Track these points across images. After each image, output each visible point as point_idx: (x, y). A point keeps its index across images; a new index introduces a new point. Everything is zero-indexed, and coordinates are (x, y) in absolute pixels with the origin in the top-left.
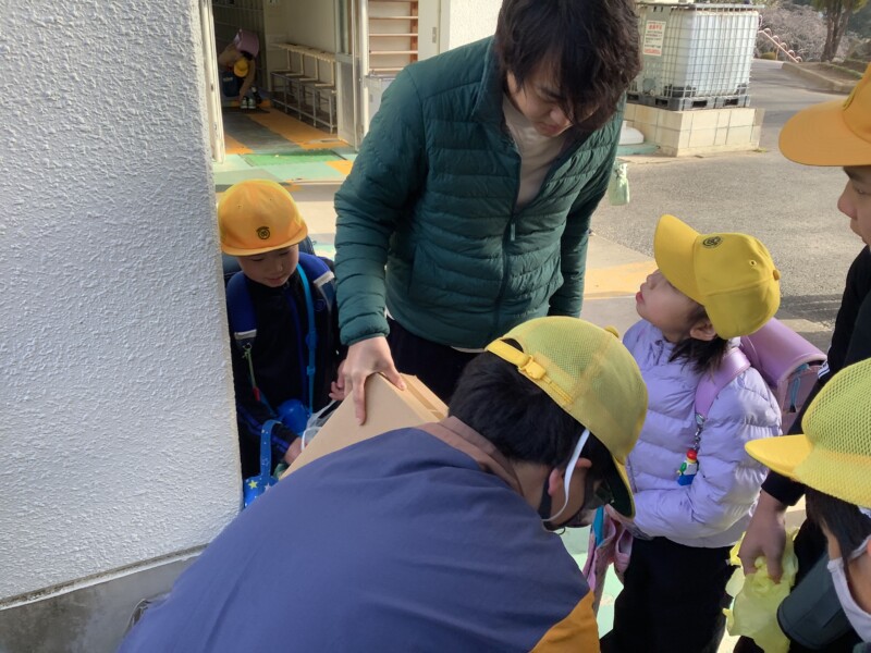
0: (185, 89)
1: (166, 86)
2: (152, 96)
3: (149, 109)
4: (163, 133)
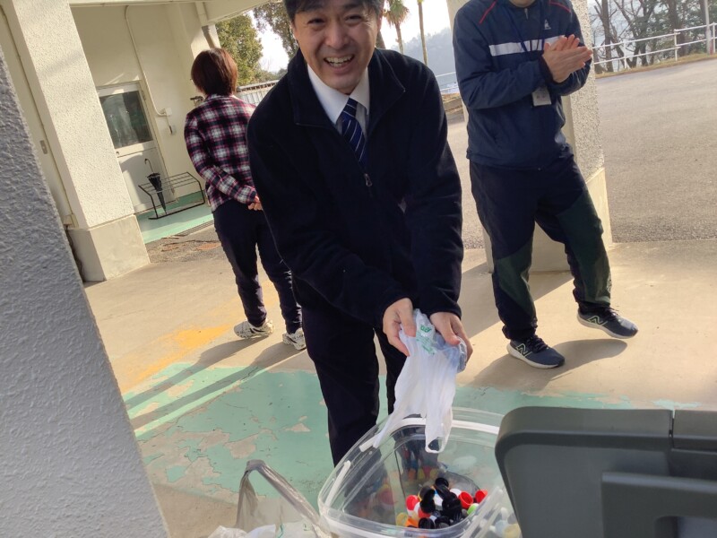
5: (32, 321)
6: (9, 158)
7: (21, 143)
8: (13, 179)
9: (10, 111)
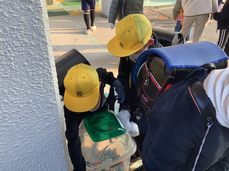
0: (35, 23)
1: (22, 22)
2: (13, 29)
3: (11, 37)
4: (22, 51)
5: (37, 145)
6: (40, 87)
7: (49, 81)
8: (41, 96)
9: (46, 67)
